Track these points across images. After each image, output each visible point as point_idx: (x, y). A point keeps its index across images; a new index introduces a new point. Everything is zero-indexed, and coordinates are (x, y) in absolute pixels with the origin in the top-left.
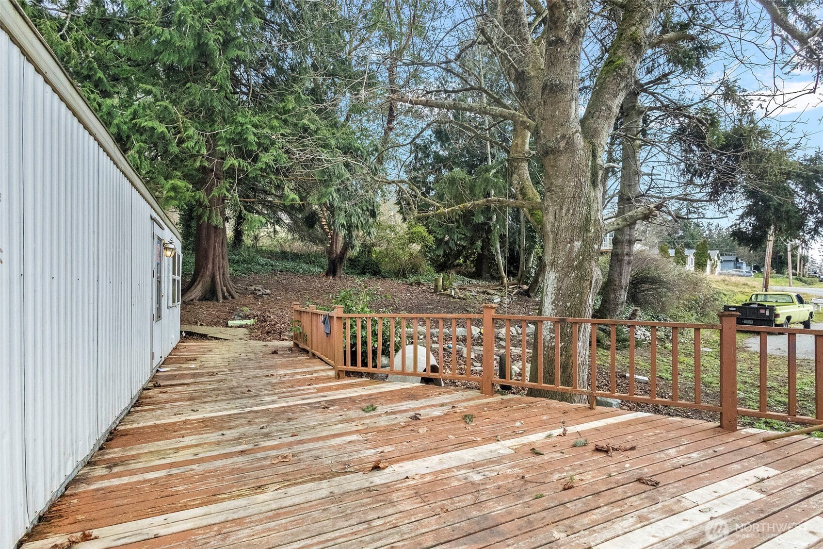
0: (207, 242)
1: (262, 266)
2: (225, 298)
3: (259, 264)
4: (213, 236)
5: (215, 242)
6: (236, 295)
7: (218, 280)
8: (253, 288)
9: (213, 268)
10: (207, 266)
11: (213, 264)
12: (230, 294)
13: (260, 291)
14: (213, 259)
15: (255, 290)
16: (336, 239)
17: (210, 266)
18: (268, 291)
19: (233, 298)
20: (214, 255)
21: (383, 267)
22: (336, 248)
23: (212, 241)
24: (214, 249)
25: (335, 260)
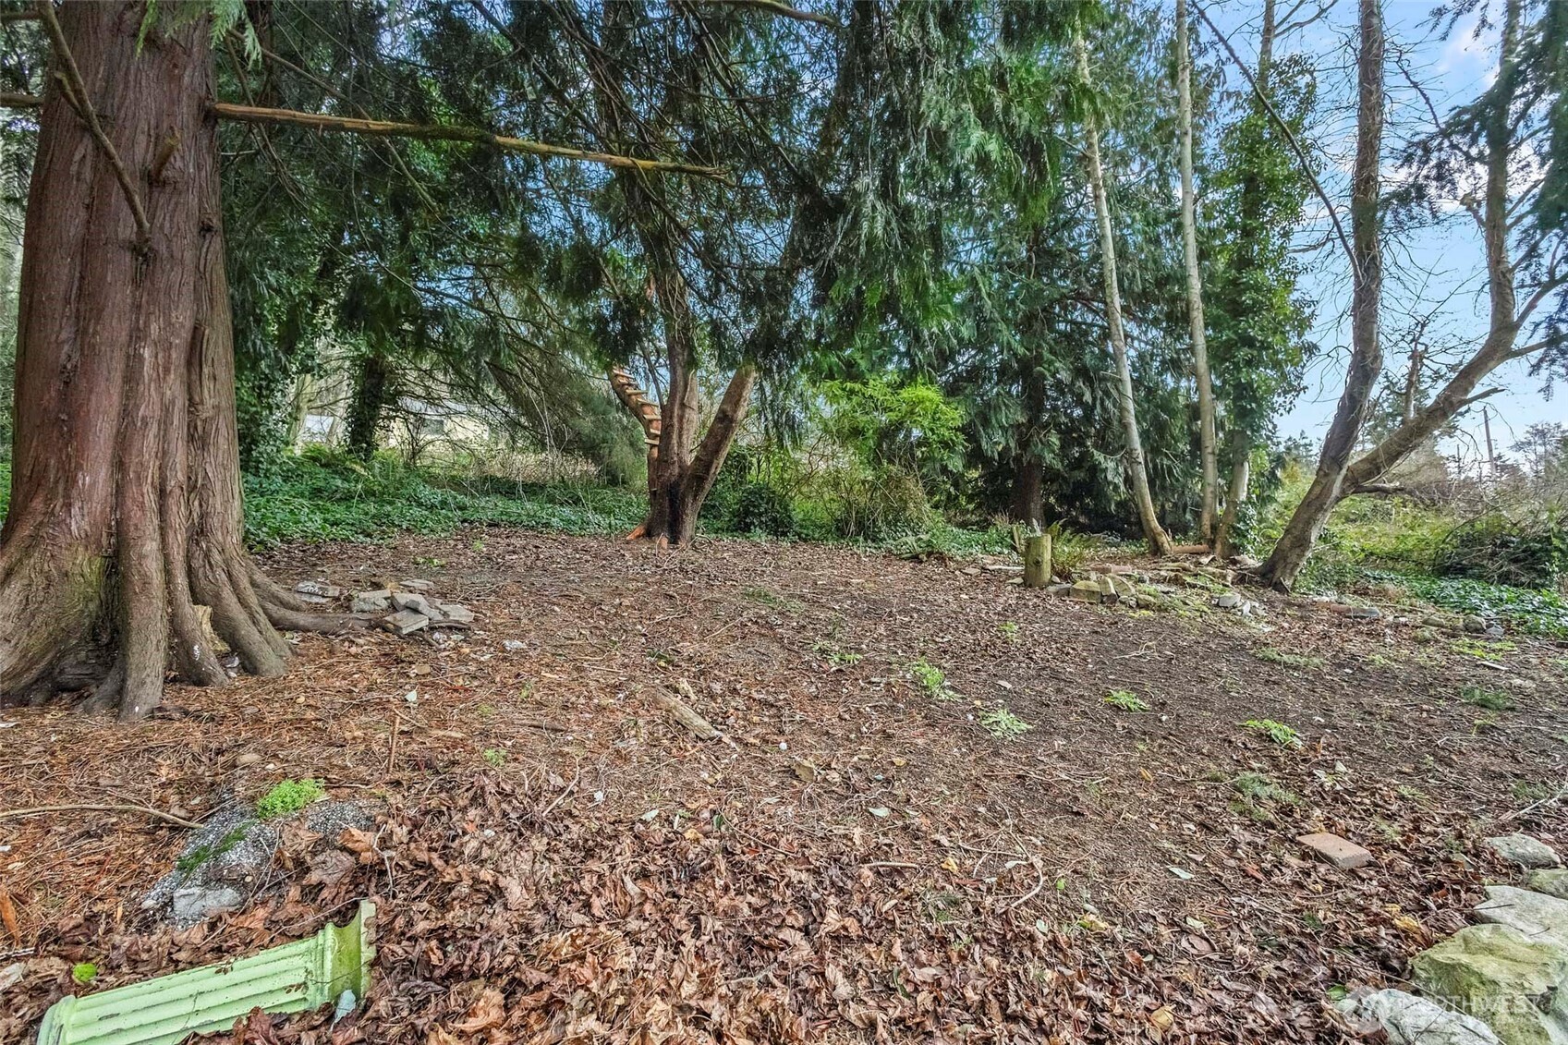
0: (81, 333)
1: (432, 508)
2: (185, 672)
3: (420, 505)
4: (119, 294)
5: (137, 335)
6: (271, 649)
7: (153, 567)
8: (379, 598)
9: (119, 491)
10: (71, 481)
11: (119, 465)
12: (234, 644)
13: (415, 610)
14: (123, 443)
15: (393, 607)
16: (681, 418)
17: (96, 478)
18: (460, 613)
19: (250, 667)
20: (126, 413)
21: (800, 508)
22: (680, 444)
23: (114, 328)
24: (131, 377)
25: (677, 484)
